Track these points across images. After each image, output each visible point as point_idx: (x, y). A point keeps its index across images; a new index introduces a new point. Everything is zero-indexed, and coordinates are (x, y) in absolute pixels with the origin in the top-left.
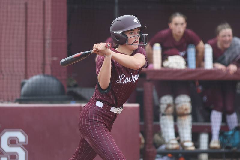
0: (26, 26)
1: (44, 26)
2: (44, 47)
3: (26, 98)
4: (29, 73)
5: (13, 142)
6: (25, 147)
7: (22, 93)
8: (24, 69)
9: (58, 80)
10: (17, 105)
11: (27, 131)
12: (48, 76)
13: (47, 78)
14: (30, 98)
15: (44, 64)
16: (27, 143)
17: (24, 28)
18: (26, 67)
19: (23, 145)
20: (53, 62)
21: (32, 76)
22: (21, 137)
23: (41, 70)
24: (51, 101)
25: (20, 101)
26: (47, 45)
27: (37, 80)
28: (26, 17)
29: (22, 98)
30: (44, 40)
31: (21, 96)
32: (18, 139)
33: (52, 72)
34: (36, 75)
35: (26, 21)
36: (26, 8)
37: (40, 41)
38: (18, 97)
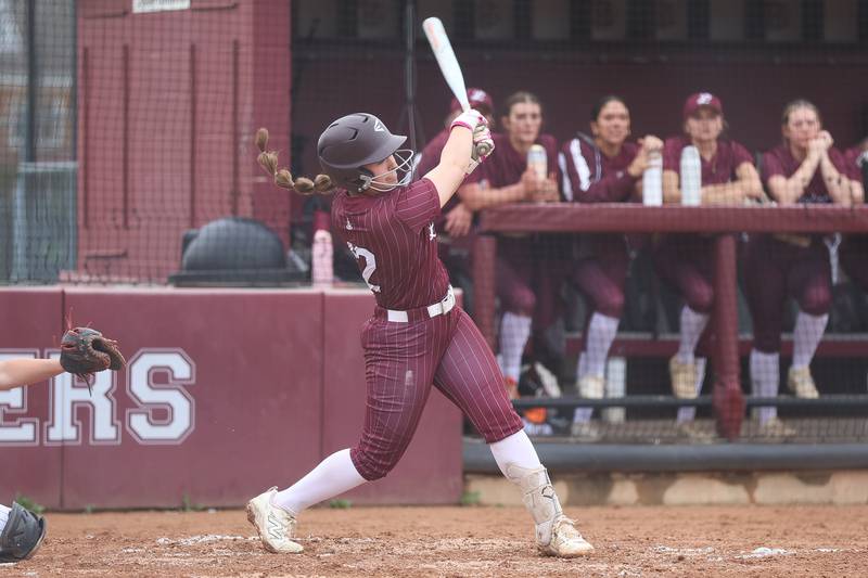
0: (194, 102)
1: (236, 104)
2: (236, 153)
3: (192, 273)
4: (199, 215)
5: (160, 378)
6: (189, 389)
7: (185, 261)
8: (187, 205)
9: (268, 229)
10: (170, 290)
11: (193, 352)
12: (245, 220)
13: (243, 226)
14: (202, 273)
15: (236, 193)
16: (193, 382)
17: (188, 116)
18: (193, 200)
19: (184, 386)
20: (257, 186)
21: (208, 220)
22: (179, 366)
23: (227, 207)
24: (253, 282)
25: (178, 281)
26: (242, 147)
27: (218, 229)
28: (194, 82)
29: (184, 273)
30: (236, 135)
31: (181, 268)
32: (172, 372)
33: (254, 213)
34: (216, 218)
35: (193, 91)
36: (193, 61)
37: (227, 138)
38: (173, 272)
